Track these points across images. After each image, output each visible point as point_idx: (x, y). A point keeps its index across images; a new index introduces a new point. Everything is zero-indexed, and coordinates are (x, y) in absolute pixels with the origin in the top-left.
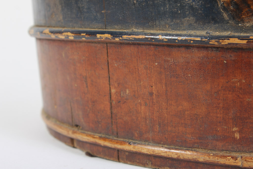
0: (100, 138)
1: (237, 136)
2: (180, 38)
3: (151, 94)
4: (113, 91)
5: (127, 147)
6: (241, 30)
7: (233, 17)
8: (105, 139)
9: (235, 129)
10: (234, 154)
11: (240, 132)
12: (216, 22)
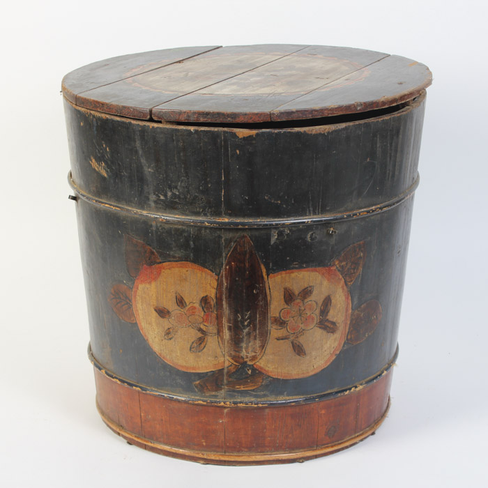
0: (135, 437)
1: (204, 444)
2: (175, 397)
3: (162, 420)
4: (142, 414)
5: (150, 444)
6: (204, 397)
7: (200, 391)
8: (138, 438)
9: (203, 441)
10: (203, 452)
11: (206, 442)
12: (192, 392)
